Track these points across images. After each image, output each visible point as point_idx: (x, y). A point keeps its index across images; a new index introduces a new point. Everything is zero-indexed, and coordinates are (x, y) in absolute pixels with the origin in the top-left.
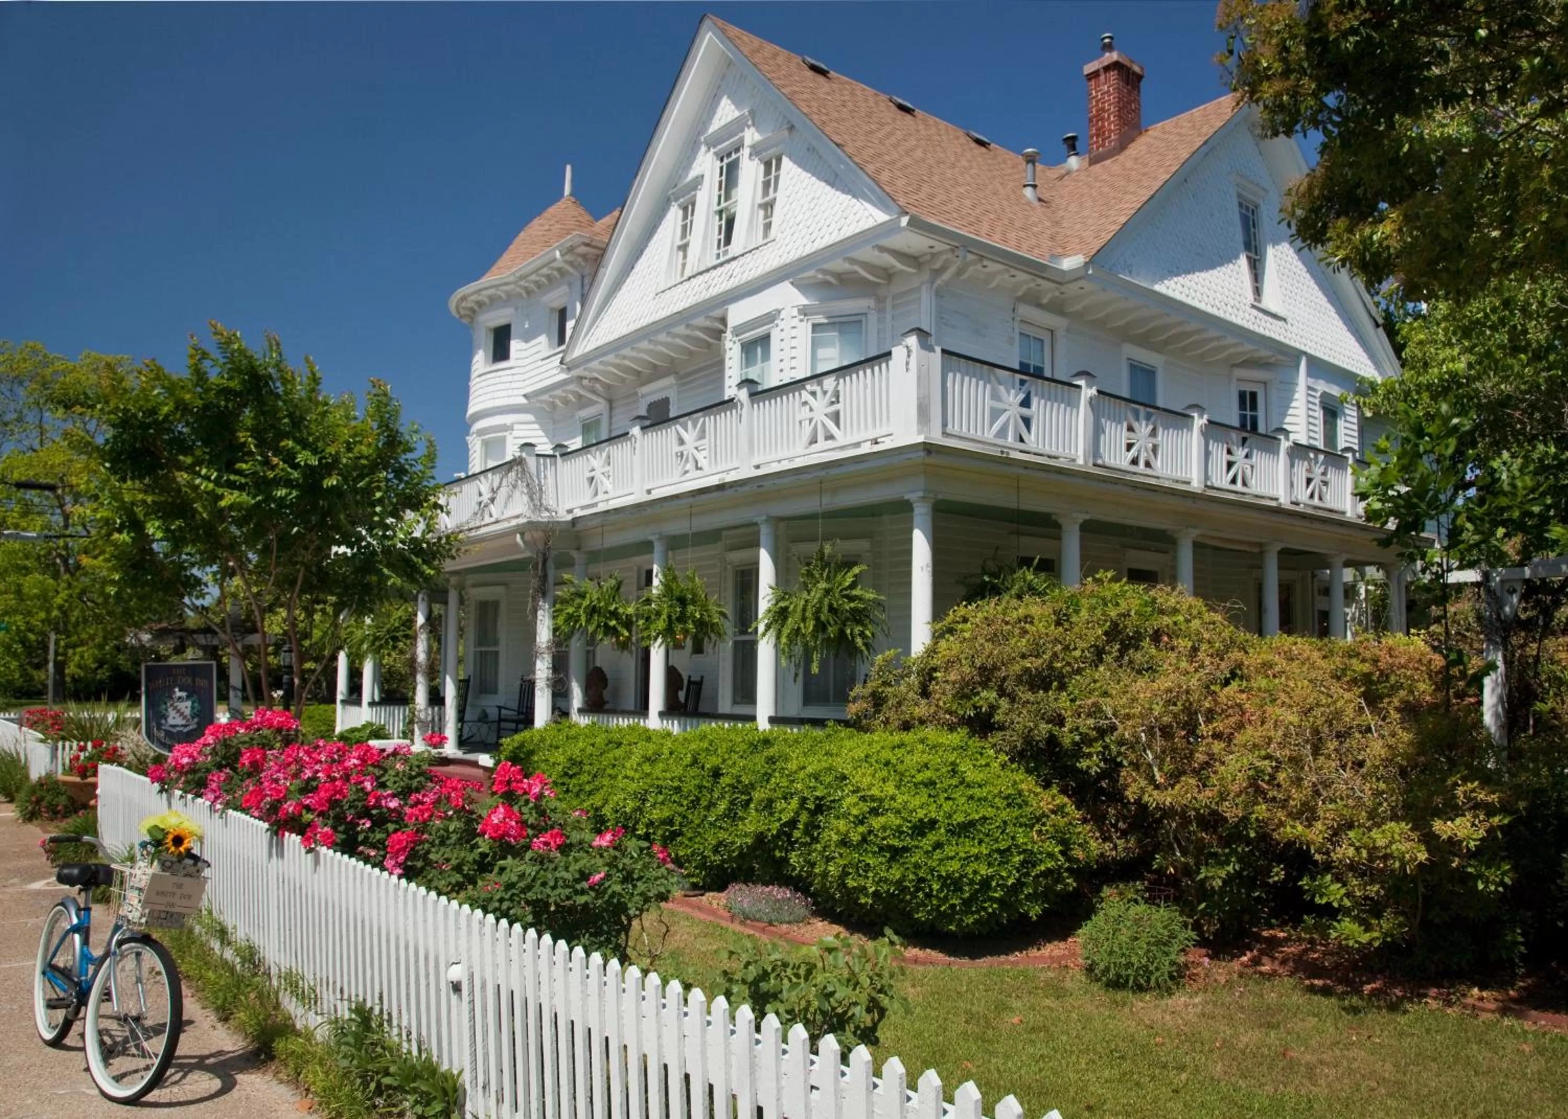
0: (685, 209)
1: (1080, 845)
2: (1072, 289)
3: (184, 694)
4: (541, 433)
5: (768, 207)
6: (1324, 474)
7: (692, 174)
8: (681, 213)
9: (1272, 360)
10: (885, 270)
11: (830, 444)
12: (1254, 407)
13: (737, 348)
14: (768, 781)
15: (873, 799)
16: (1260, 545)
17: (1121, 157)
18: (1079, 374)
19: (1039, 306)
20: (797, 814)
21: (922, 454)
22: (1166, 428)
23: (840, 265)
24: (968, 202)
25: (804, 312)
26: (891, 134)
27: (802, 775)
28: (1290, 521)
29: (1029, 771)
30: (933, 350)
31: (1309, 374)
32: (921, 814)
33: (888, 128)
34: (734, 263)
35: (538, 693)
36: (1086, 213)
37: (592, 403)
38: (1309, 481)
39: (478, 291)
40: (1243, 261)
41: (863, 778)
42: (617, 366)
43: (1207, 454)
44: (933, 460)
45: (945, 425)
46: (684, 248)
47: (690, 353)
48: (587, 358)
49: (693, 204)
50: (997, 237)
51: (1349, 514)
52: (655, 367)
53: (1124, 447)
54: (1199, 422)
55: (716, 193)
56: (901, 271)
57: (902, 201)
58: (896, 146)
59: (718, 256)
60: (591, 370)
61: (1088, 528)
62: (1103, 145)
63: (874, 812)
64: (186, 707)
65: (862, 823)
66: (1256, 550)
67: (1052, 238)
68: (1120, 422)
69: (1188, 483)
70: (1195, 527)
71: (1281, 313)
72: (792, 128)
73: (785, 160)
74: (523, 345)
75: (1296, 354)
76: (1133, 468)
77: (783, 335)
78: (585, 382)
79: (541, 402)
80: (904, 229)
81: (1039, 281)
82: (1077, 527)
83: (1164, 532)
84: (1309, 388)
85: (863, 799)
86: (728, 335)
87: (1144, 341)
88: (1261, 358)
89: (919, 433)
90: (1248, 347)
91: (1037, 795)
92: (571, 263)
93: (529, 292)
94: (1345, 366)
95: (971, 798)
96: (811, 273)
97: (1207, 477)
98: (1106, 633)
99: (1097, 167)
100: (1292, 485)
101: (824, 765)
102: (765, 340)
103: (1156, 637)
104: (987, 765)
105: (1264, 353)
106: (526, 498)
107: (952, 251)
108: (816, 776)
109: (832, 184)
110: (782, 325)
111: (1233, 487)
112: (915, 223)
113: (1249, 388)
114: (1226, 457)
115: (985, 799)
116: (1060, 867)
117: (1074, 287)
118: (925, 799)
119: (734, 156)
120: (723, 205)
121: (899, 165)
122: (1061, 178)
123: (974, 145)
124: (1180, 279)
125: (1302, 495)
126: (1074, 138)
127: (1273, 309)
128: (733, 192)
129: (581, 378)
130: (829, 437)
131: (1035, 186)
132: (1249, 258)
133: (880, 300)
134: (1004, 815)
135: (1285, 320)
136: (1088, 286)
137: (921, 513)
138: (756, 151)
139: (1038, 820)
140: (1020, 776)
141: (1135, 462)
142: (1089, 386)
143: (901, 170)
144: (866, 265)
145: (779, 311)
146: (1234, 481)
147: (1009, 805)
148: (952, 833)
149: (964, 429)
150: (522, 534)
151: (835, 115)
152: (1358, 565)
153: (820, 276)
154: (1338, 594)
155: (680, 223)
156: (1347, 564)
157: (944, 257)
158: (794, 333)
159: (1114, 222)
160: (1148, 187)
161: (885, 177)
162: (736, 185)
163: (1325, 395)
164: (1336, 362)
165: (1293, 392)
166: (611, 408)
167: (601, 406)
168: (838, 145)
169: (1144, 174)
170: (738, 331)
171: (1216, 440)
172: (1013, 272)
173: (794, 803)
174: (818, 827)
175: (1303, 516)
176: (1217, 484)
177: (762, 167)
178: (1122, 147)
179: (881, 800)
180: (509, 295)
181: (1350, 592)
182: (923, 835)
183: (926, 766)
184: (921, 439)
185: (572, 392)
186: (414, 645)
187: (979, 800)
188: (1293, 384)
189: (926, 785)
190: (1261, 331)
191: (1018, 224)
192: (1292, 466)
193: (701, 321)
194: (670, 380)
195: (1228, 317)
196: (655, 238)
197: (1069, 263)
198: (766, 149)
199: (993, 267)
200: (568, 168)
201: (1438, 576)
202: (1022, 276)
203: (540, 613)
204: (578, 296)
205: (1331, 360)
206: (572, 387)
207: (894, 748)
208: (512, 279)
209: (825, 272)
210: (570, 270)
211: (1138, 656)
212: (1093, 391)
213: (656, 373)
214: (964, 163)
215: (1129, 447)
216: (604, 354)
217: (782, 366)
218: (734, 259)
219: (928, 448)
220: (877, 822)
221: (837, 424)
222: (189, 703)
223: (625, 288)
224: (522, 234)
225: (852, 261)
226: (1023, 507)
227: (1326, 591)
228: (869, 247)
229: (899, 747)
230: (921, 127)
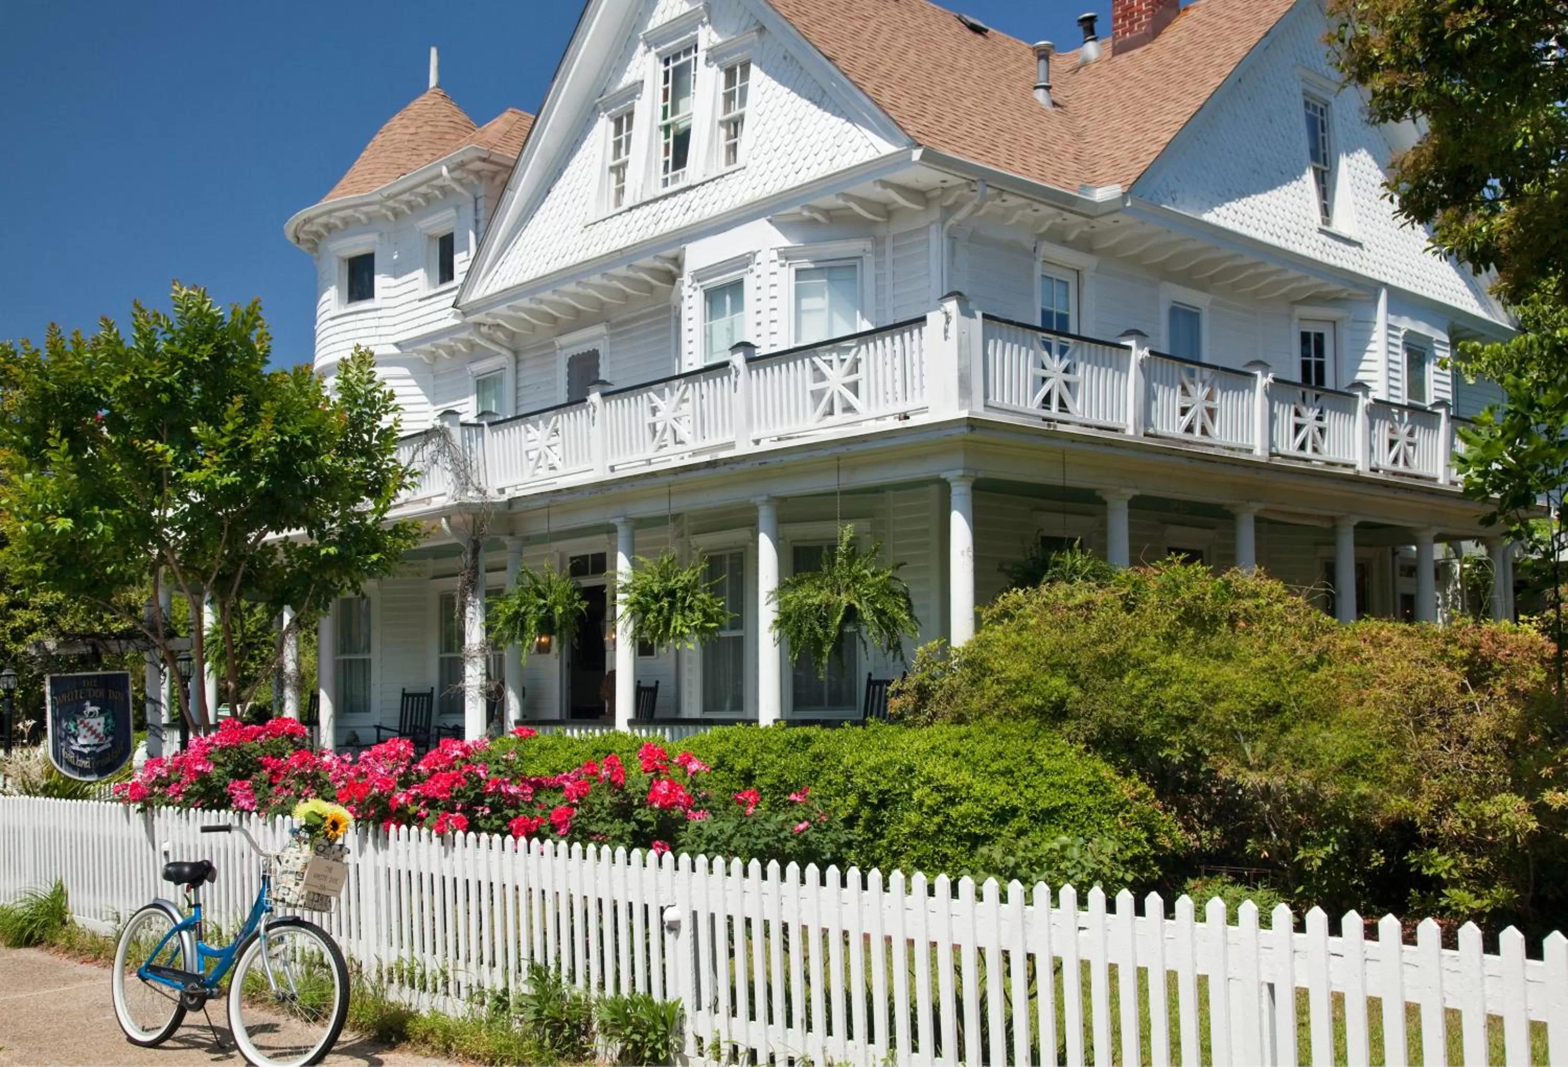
0: (618, 122)
1: (1165, 833)
2: (1106, 222)
3: (96, 709)
4: (418, 390)
5: (734, 125)
6: (1411, 434)
7: (627, 79)
8: (612, 126)
9: (1344, 295)
10: (885, 205)
11: (849, 417)
12: (1320, 352)
13: (699, 296)
14: (816, 779)
15: (948, 788)
16: (1333, 519)
17: (1155, 46)
18: (1129, 333)
19: (1064, 243)
20: (856, 811)
21: (965, 430)
22: (1225, 389)
23: (831, 201)
24: (978, 120)
25: (786, 255)
26: (877, 32)
27: (859, 769)
28: (1369, 490)
29: (1107, 760)
30: (972, 316)
31: (1390, 310)
32: (1002, 801)
33: (873, 24)
34: (692, 194)
35: (468, 705)
36: (1116, 124)
37: (490, 354)
38: (1392, 443)
39: (330, 212)
40: (1309, 176)
41: (936, 768)
42: (530, 311)
43: (1272, 417)
44: (977, 435)
45: (986, 396)
46: (619, 170)
47: (626, 297)
48: (490, 302)
49: (630, 115)
50: (1018, 165)
51: (1441, 481)
52: (578, 312)
53: (1178, 411)
54: (1263, 381)
55: (661, 104)
56: (906, 208)
57: (912, 129)
58: (886, 48)
59: (666, 183)
60: (495, 316)
61: (1137, 504)
62: (1131, 30)
63: (951, 801)
64: (98, 723)
65: (936, 813)
66: (1327, 525)
67: (1076, 159)
68: (1173, 386)
69: (1250, 451)
70: (1259, 501)
71: (1355, 237)
72: (762, 29)
73: (754, 69)
74: (391, 281)
75: (1372, 287)
76: (1188, 437)
77: (759, 282)
78: (484, 329)
79: (419, 352)
80: (915, 163)
81: (1067, 215)
82: (1125, 504)
83: (1220, 506)
84: (1390, 327)
85: (938, 789)
86: (686, 279)
87: (1188, 279)
88: (1328, 293)
89: (961, 407)
90: (1313, 280)
91: (1117, 783)
92: (459, 181)
93: (397, 214)
94: (1436, 297)
95: (1052, 785)
96: (796, 209)
97: (1272, 444)
98: (1179, 618)
99: (1123, 59)
100: (1372, 449)
101: (886, 758)
102: (737, 287)
103: (1232, 621)
104: (1062, 754)
105: (1334, 287)
106: (449, 476)
107: (969, 185)
108: (877, 770)
109: (819, 104)
110: (758, 270)
111: (1301, 454)
112: (930, 157)
113: (1312, 329)
114: (1293, 419)
115: (1067, 786)
116: (1146, 854)
117: (1107, 221)
118: (1004, 787)
119: (683, 59)
120: (670, 119)
121: (896, 76)
122: (1076, 70)
123: (969, 33)
124: (1234, 205)
125: (1384, 460)
126: (1091, 19)
127: (1345, 232)
128: (682, 103)
129: (479, 325)
130: (849, 409)
131: (1048, 88)
132: (1316, 170)
133: (878, 242)
134: (1090, 801)
135: (1360, 245)
136: (1123, 218)
137: (960, 493)
138: (714, 56)
139: (1122, 806)
140: (1098, 763)
141: (1189, 429)
142: (1141, 346)
143: (899, 84)
144: (862, 201)
145: (754, 254)
146: (1302, 447)
147: (1091, 792)
148: (1036, 820)
149: (1006, 401)
150: (448, 519)
151: (815, 13)
152: (1453, 540)
153: (806, 213)
154: (1428, 574)
155: (611, 138)
156: (1439, 539)
157: (958, 193)
158: (774, 280)
159: (1154, 140)
160: (1196, 94)
161: (886, 98)
162: (687, 93)
163: (1409, 334)
164: (1425, 293)
165: (1370, 332)
166: (517, 362)
167: (504, 358)
168: (828, 59)
169: (1189, 74)
170: (699, 276)
171: (1282, 401)
172: (1036, 206)
173: (852, 799)
174: (882, 822)
175: (1385, 485)
176: (1283, 450)
177: (722, 76)
178: (1155, 32)
179: (956, 790)
180: (370, 218)
181: (1442, 571)
182: (1004, 821)
183: (1000, 755)
184: (964, 414)
185: (463, 341)
186: (281, 651)
187: (1061, 787)
188: (1367, 325)
189: (1003, 774)
190: (1331, 261)
191: (1037, 144)
192: (1372, 427)
193: (648, 261)
194: (601, 329)
195: (1291, 247)
196: (579, 155)
197: (1103, 194)
198: (727, 54)
199: (1012, 201)
200: (434, 52)
201: (1548, 554)
202: (1045, 210)
203: (469, 610)
204: (471, 223)
205: (1419, 291)
206: (464, 335)
207: (961, 739)
208: (377, 197)
209: (812, 209)
210: (458, 188)
211: (1215, 643)
212: (1145, 353)
213: (579, 320)
214: (962, 63)
215: (1184, 411)
216: (515, 297)
217: (759, 318)
218: (691, 188)
219: (972, 424)
220: (953, 812)
221: (856, 394)
222: (102, 720)
223: (538, 216)
224: (378, 138)
225: (847, 197)
226: (1070, 483)
227: (1411, 570)
228: (870, 183)
229: (966, 737)
230: (907, 15)
